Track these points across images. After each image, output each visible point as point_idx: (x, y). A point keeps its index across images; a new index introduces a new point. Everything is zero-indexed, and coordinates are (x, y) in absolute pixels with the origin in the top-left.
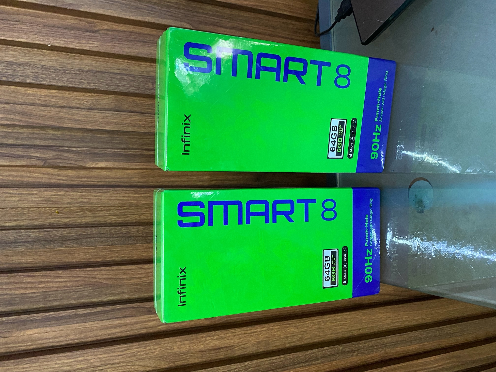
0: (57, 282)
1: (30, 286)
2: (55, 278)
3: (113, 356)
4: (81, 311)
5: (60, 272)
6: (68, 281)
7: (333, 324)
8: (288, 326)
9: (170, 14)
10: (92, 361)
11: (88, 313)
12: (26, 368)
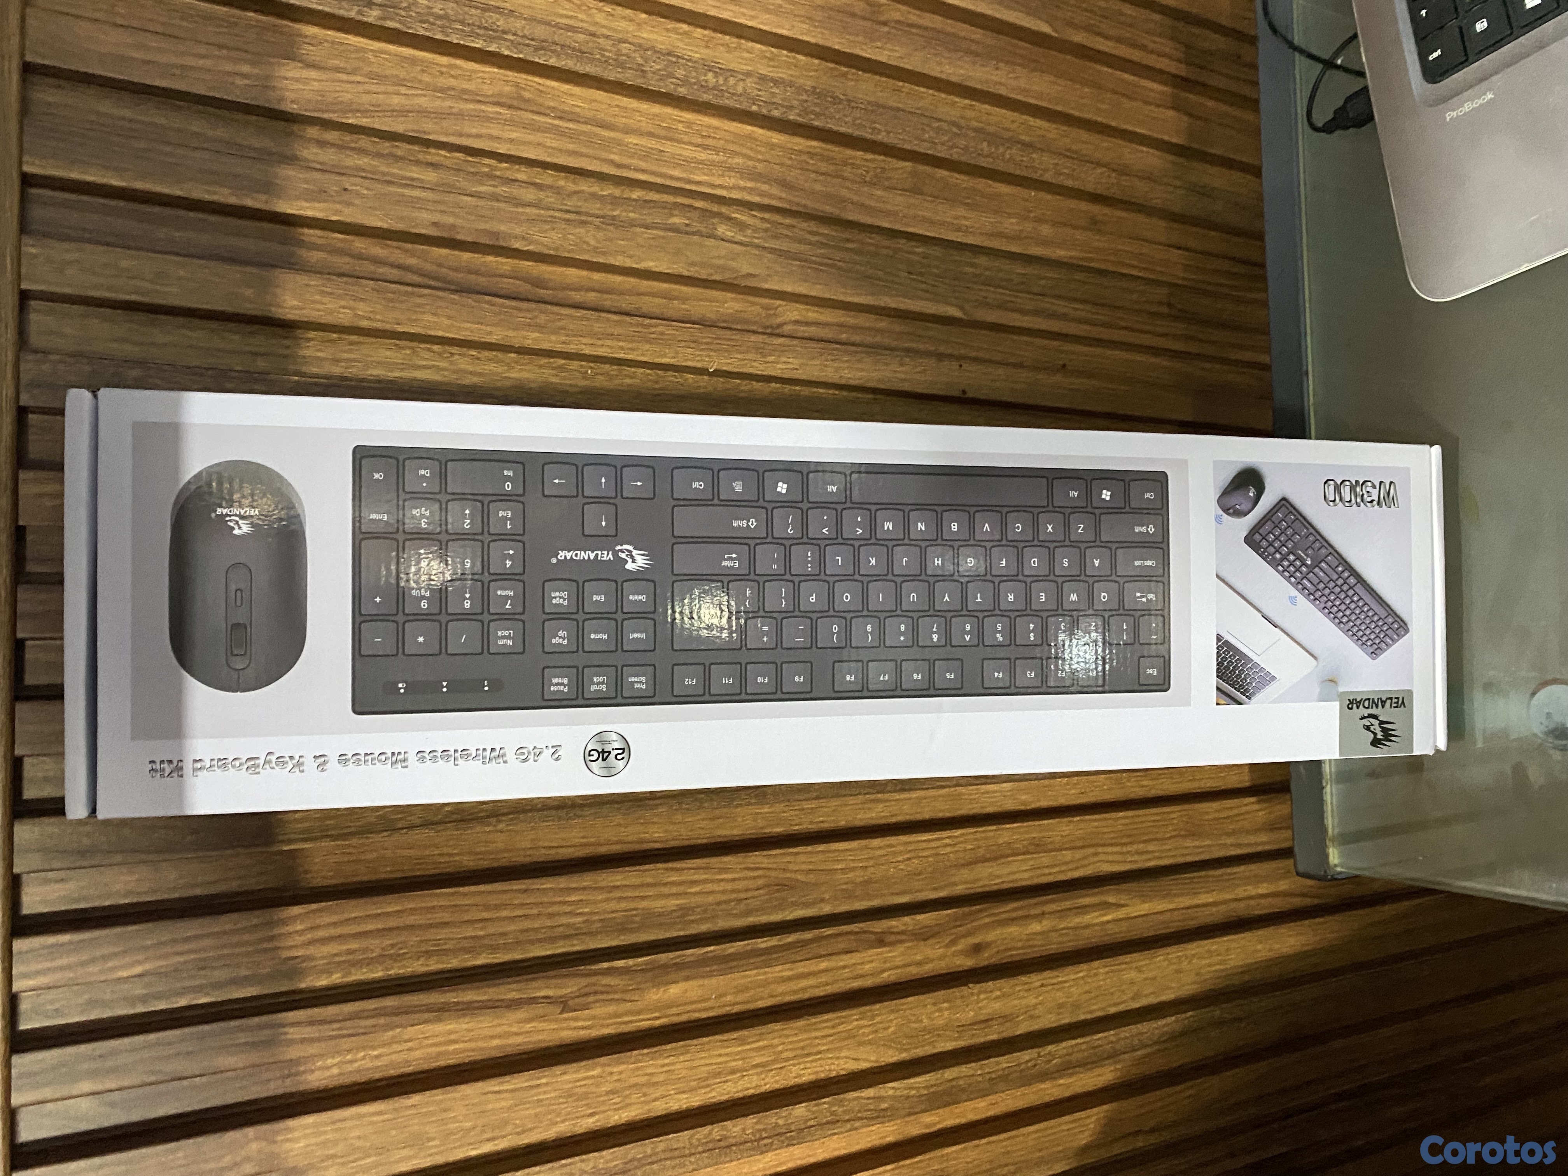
0: (722, 880)
1: (674, 890)
2: (719, 873)
3: (816, 1038)
4: (763, 943)
5: (726, 859)
6: (739, 879)
7: (1203, 962)
8: (1124, 966)
9: (924, 286)
10: (780, 1048)
11: (774, 946)
12: (667, 1065)
